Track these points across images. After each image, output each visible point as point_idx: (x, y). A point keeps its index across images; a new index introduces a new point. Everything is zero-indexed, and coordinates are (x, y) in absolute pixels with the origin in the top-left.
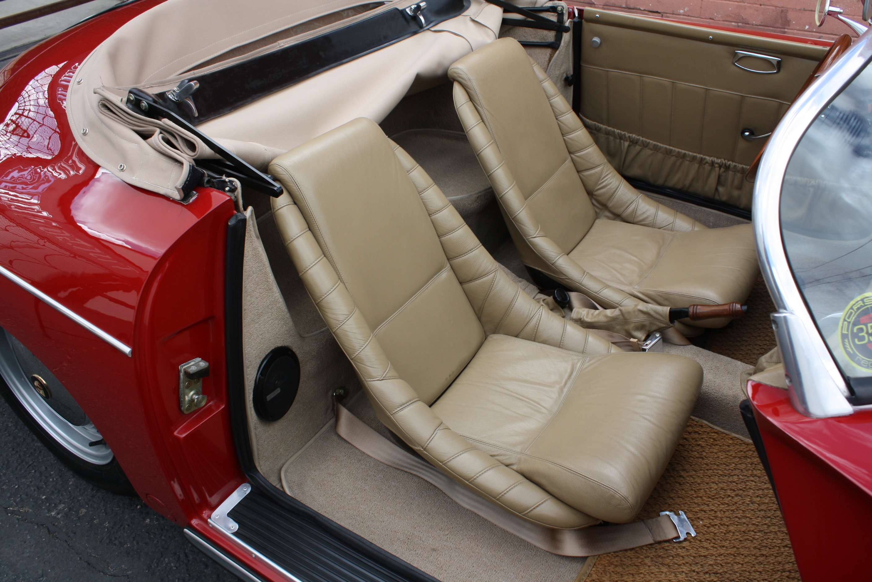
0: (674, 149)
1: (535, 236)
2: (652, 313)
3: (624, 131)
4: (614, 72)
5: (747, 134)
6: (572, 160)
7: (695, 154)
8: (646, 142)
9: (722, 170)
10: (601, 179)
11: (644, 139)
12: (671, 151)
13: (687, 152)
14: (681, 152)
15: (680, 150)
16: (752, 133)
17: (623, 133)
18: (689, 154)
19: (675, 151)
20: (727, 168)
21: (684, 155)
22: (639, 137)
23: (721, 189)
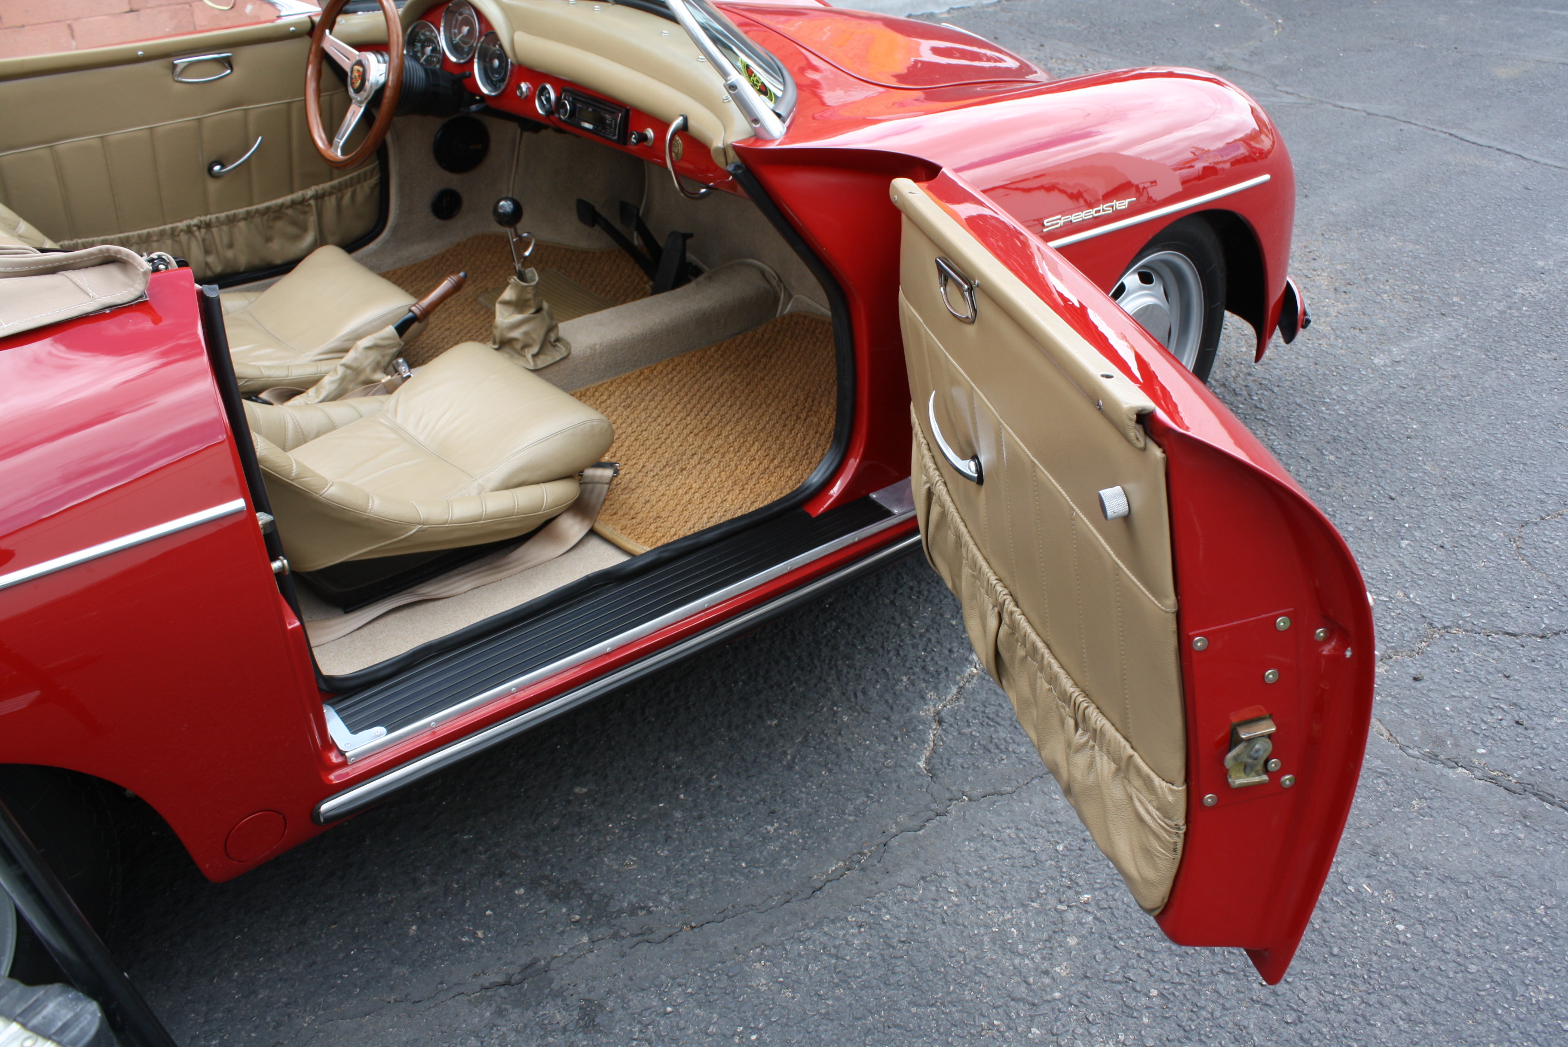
0: (130, 234)
4: (6, 157)
5: (217, 168)
7: (161, 228)
9: (203, 231)
13: (150, 230)
14: (143, 234)
15: (140, 232)
16: (223, 166)
18: (154, 232)
19: (133, 236)
20: (208, 225)
21: (149, 235)
22: (74, 241)
23: (211, 259)
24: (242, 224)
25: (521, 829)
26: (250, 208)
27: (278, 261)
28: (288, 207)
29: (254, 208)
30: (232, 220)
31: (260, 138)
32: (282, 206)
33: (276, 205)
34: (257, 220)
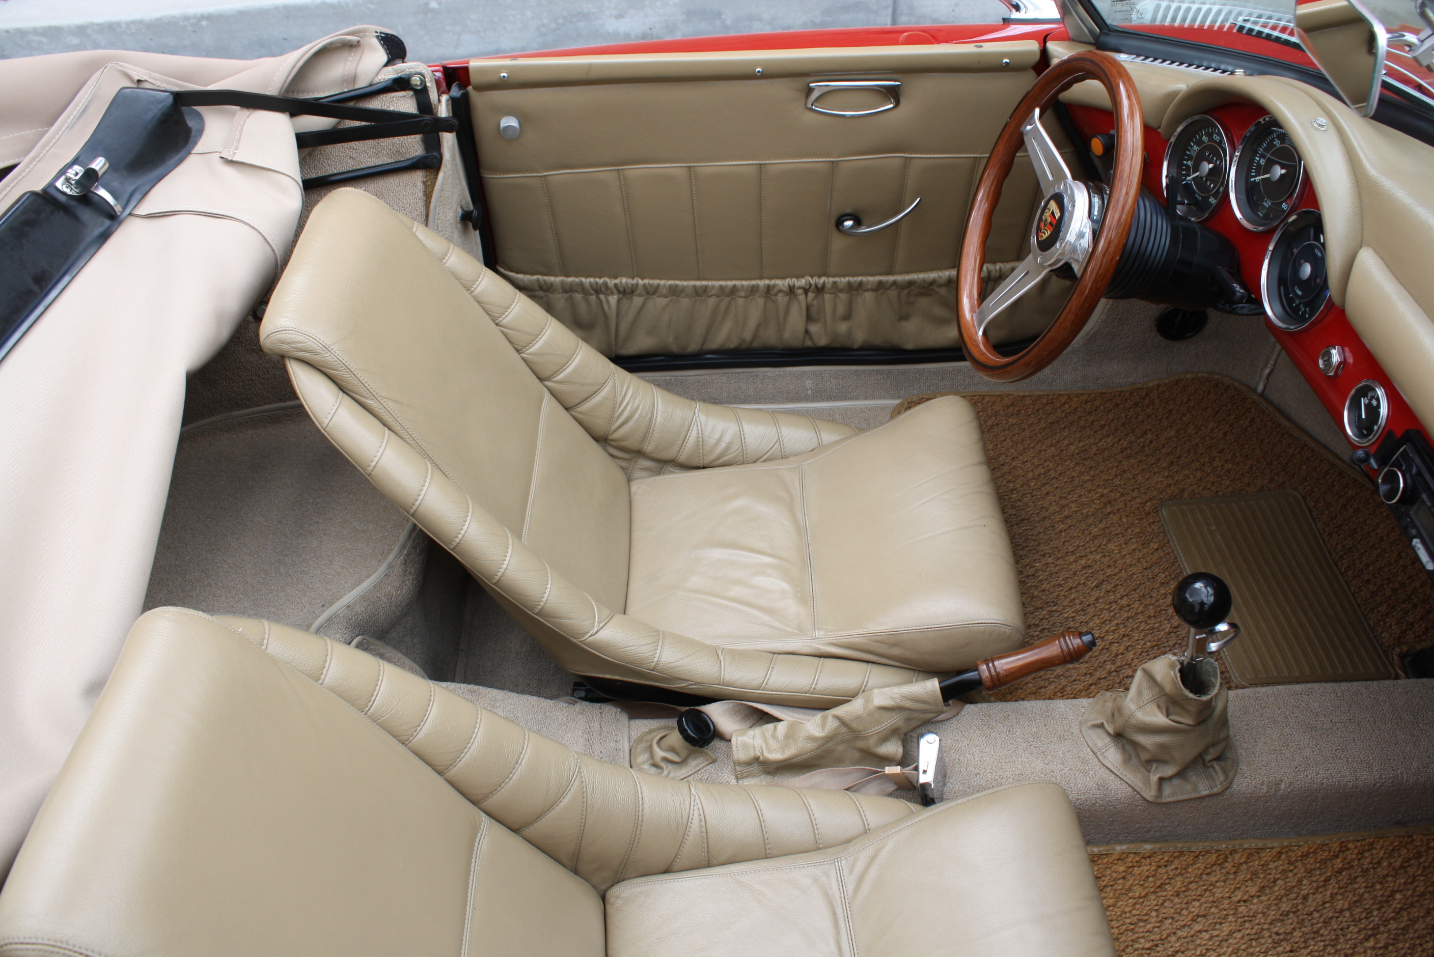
0: (710, 283)
1: (596, 629)
2: (908, 704)
3: (600, 277)
4: (559, 176)
5: (849, 223)
6: (552, 393)
7: (754, 282)
8: (651, 285)
9: (811, 295)
10: (617, 406)
11: (646, 281)
12: (705, 289)
13: (738, 283)
14: (726, 286)
15: (724, 283)
16: (858, 222)
17: (600, 281)
18: (743, 286)
19: (713, 287)
20: (820, 290)
21: (734, 289)
22: (635, 281)
23: (814, 328)
24: (869, 296)
26: (884, 278)
27: (910, 346)
28: (940, 286)
29: (891, 278)
30: (854, 289)
31: (918, 199)
32: (933, 282)
33: (924, 281)
34: (893, 293)
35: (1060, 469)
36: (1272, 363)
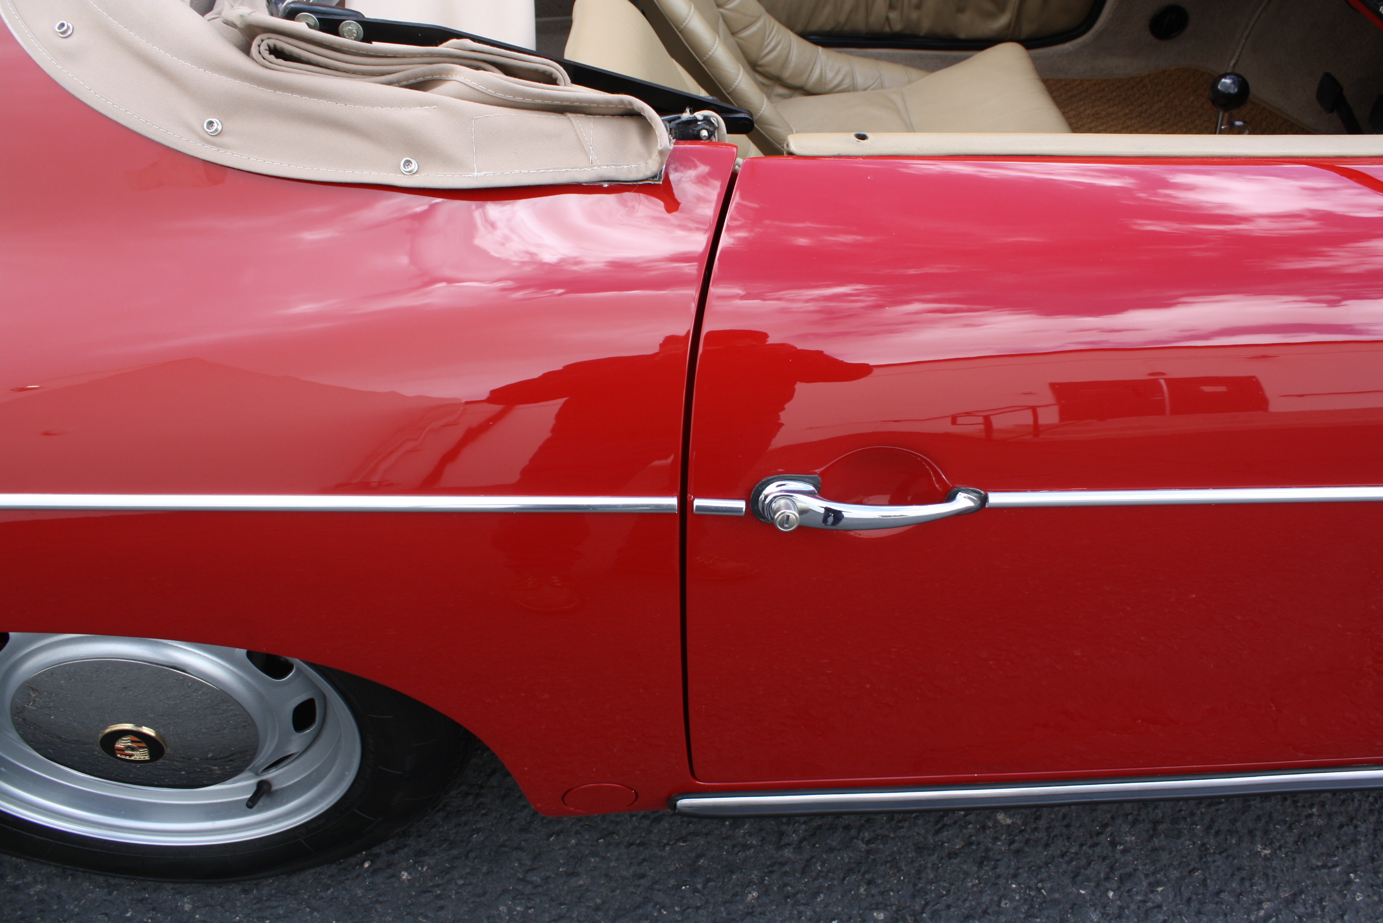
25: (918, 834)
35: (1080, 123)
36: (1237, 54)
